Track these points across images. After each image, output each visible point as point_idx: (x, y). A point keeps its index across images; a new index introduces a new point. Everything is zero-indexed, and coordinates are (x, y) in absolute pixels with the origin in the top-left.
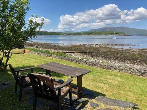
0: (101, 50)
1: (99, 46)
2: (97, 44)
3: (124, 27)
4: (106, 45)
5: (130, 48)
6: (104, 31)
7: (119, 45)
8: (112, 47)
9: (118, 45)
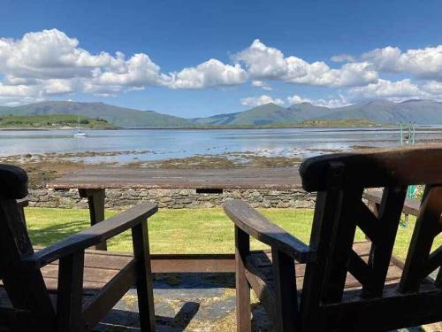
0: (51, 172)
1: (38, 161)
2: (30, 156)
3: (101, 103)
4: (61, 156)
5: (136, 161)
6: (41, 113)
7: (103, 154)
8: (82, 161)
9: (98, 154)
